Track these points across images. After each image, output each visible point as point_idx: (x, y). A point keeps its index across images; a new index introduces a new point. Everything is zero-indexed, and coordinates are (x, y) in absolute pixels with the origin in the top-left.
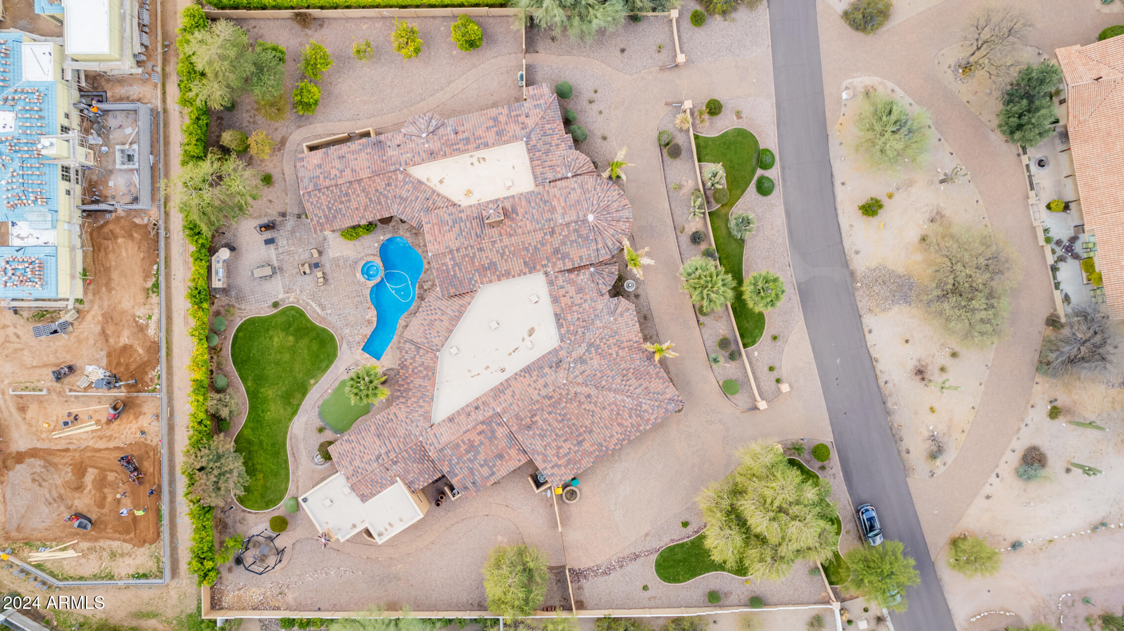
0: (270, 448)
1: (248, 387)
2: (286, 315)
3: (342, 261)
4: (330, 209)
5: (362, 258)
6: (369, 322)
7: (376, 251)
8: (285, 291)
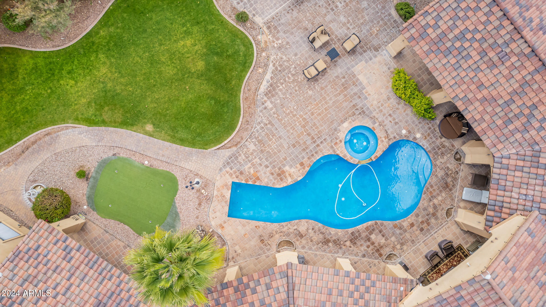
0: (18, 108)
1: (98, 33)
2: (233, 41)
3: (356, 90)
4: (461, 37)
5: (373, 119)
6: (281, 175)
7: (394, 136)
8: (269, 22)
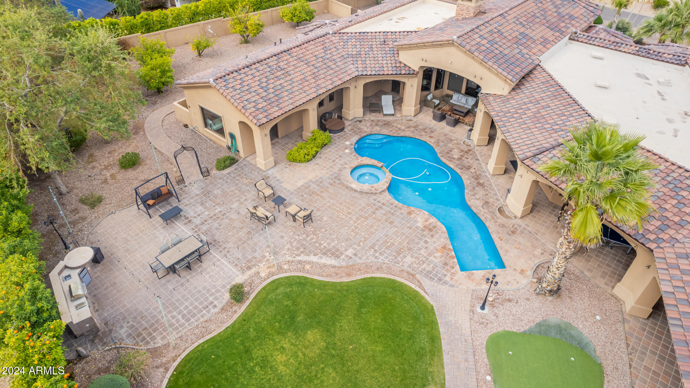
2: (271, 302)
3: (314, 186)
4: (265, 88)
5: (342, 169)
6: (430, 228)
7: (354, 156)
8: (241, 268)
